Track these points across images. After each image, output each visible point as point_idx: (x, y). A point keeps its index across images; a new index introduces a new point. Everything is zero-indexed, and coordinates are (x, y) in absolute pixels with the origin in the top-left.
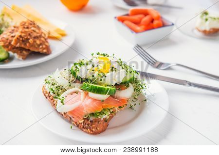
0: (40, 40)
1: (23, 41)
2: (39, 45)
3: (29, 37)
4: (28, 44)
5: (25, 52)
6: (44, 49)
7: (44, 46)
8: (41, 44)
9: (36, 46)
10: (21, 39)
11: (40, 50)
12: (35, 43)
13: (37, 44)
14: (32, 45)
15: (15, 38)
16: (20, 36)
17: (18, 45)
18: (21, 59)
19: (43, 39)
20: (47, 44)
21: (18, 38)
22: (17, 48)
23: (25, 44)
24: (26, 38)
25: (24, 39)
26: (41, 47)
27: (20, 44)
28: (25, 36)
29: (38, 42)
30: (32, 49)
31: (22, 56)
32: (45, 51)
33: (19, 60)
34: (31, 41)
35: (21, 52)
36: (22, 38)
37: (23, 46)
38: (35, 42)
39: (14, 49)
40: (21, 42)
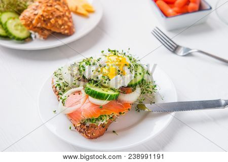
0: (62, 20)
1: (44, 21)
2: (61, 26)
3: (51, 17)
4: (49, 24)
5: (46, 32)
6: (66, 29)
7: (66, 27)
8: (63, 25)
9: (58, 26)
10: (42, 19)
11: (62, 31)
12: (57, 24)
13: (59, 24)
14: (53, 26)
15: (36, 17)
16: (42, 16)
17: (39, 25)
18: (42, 38)
19: (66, 19)
20: (70, 24)
21: (39, 18)
22: (38, 28)
23: (47, 24)
24: (47, 17)
25: (45, 19)
26: (63, 27)
27: (41, 24)
28: (47, 15)
29: (60, 22)
30: (53, 30)
31: (43, 35)
32: (66, 32)
33: (40, 40)
34: (52, 21)
35: (42, 32)
36: (44, 17)
37: (44, 26)
38: (56, 22)
39: (35, 29)
40: (42, 22)
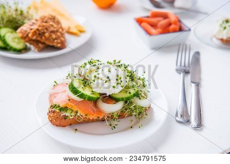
0: (56, 35)
1: (39, 34)
2: (54, 40)
3: (45, 31)
4: (43, 38)
5: (41, 45)
6: (59, 43)
7: (59, 41)
8: (56, 39)
9: (51, 40)
10: (38, 32)
11: (55, 44)
12: (50, 38)
13: (52, 38)
14: (47, 39)
15: (33, 31)
16: (38, 30)
17: (34, 38)
18: (36, 50)
19: (59, 34)
20: (62, 39)
21: (35, 32)
22: (34, 40)
23: (41, 38)
24: (42, 31)
25: (40, 32)
26: (56, 41)
27: (37, 37)
28: (42, 29)
29: (54, 36)
30: (47, 43)
31: (37, 47)
32: (59, 45)
33: (35, 52)
34: (47, 35)
35: (37, 45)
36: (39, 31)
37: (39, 39)
38: (50, 36)
39: (31, 41)
40: (37, 35)
